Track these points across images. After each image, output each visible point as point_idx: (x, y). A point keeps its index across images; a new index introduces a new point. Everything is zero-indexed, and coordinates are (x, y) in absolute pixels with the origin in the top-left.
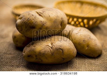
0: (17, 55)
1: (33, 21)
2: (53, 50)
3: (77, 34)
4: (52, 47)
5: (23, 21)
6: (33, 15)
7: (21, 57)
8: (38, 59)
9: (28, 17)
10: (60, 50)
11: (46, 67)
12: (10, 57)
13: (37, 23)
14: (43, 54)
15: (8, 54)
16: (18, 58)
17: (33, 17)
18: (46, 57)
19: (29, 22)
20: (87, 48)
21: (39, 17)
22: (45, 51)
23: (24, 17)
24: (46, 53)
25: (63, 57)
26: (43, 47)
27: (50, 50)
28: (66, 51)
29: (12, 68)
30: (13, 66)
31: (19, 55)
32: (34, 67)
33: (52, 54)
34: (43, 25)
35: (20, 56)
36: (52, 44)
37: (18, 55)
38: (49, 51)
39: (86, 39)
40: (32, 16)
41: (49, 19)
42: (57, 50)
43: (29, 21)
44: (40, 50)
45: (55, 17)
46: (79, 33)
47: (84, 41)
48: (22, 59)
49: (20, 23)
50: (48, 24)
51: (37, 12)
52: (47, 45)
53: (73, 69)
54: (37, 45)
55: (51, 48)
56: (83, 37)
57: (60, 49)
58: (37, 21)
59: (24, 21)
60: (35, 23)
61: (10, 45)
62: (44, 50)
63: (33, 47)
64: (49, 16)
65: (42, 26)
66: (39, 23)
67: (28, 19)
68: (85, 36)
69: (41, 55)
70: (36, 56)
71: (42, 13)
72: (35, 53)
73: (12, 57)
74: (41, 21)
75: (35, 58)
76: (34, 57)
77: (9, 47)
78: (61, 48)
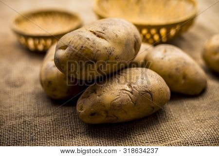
0: (60, 116)
1: (92, 49)
2: (136, 96)
3: (162, 59)
4: (133, 90)
5: (71, 52)
6: (88, 39)
7: (69, 117)
8: (110, 116)
9: (81, 43)
10: (147, 94)
11: (122, 128)
12: (50, 120)
13: (99, 52)
14: (118, 107)
15: (43, 116)
16: (66, 121)
17: (91, 43)
18: (125, 111)
19: (85, 52)
20: (183, 82)
21: (100, 41)
22: (122, 101)
23: (72, 45)
24: (125, 103)
25: (152, 105)
26: (117, 93)
27: (131, 98)
28: (156, 95)
29: (62, 140)
30: (63, 136)
31: (65, 115)
32: (102, 132)
33: (135, 104)
34: (110, 54)
35: (67, 115)
36: (130, 86)
37: (63, 115)
38: (129, 100)
39: (180, 66)
40: (88, 41)
41: (117, 41)
42: (142, 94)
43: (84, 50)
44: (111, 100)
45: (126, 36)
46: (165, 56)
47: (177, 69)
48: (73, 121)
49: (67, 56)
50: (118, 51)
51: (92, 32)
52: (121, 89)
53: (168, 121)
54: (104, 92)
55: (131, 92)
56: (175, 63)
57: (147, 92)
58: (99, 49)
59: (74, 51)
60: (96, 52)
61: (37, 97)
62: (119, 99)
63: (98, 97)
64: (117, 36)
65: (109, 56)
66: (103, 51)
67: (82, 47)
68: (177, 60)
69: (115, 110)
70: (106, 112)
71: (103, 32)
72: (104, 106)
73: (54, 121)
74: (106, 48)
75: (105, 115)
76: (103, 113)
77: (37, 102)
78: (147, 89)
